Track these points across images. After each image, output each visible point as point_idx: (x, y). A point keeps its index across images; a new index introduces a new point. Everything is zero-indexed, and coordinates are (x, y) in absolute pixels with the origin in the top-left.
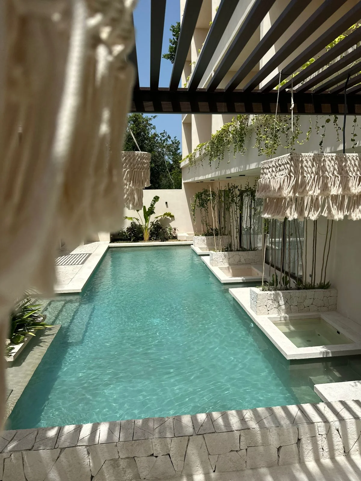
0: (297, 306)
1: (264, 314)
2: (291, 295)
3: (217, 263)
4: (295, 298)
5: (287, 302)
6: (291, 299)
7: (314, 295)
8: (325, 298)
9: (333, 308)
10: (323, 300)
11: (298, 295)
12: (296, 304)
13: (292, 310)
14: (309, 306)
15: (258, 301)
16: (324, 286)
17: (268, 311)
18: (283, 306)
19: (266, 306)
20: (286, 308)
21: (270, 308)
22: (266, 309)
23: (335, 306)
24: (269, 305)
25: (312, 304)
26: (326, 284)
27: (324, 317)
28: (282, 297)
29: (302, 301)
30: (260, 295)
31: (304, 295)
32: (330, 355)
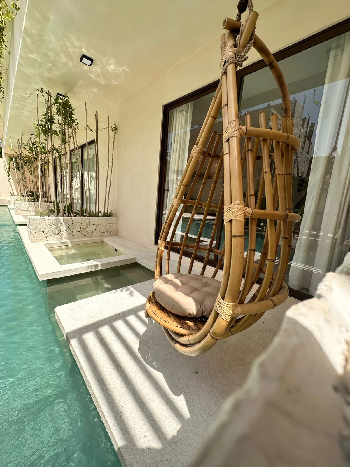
0: (80, 232)
1: (41, 240)
2: (73, 220)
3: (21, 211)
4: (78, 224)
5: (69, 228)
6: (73, 225)
7: (97, 221)
8: (108, 224)
9: (115, 233)
10: (105, 226)
11: (81, 221)
12: (79, 229)
13: (75, 236)
14: (92, 232)
15: (31, 227)
16: (107, 215)
17: (46, 237)
18: (64, 232)
19: (43, 232)
20: (69, 234)
21: (48, 234)
22: (44, 235)
23: (117, 232)
24: (47, 231)
25: (96, 230)
26: (109, 213)
27: (107, 240)
28: (63, 223)
29: (85, 227)
30: (34, 220)
31: (87, 221)
32: (100, 268)
